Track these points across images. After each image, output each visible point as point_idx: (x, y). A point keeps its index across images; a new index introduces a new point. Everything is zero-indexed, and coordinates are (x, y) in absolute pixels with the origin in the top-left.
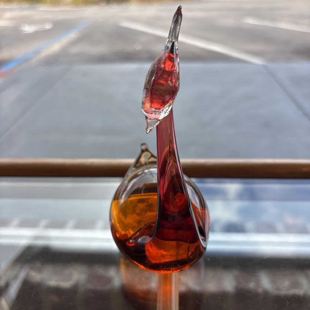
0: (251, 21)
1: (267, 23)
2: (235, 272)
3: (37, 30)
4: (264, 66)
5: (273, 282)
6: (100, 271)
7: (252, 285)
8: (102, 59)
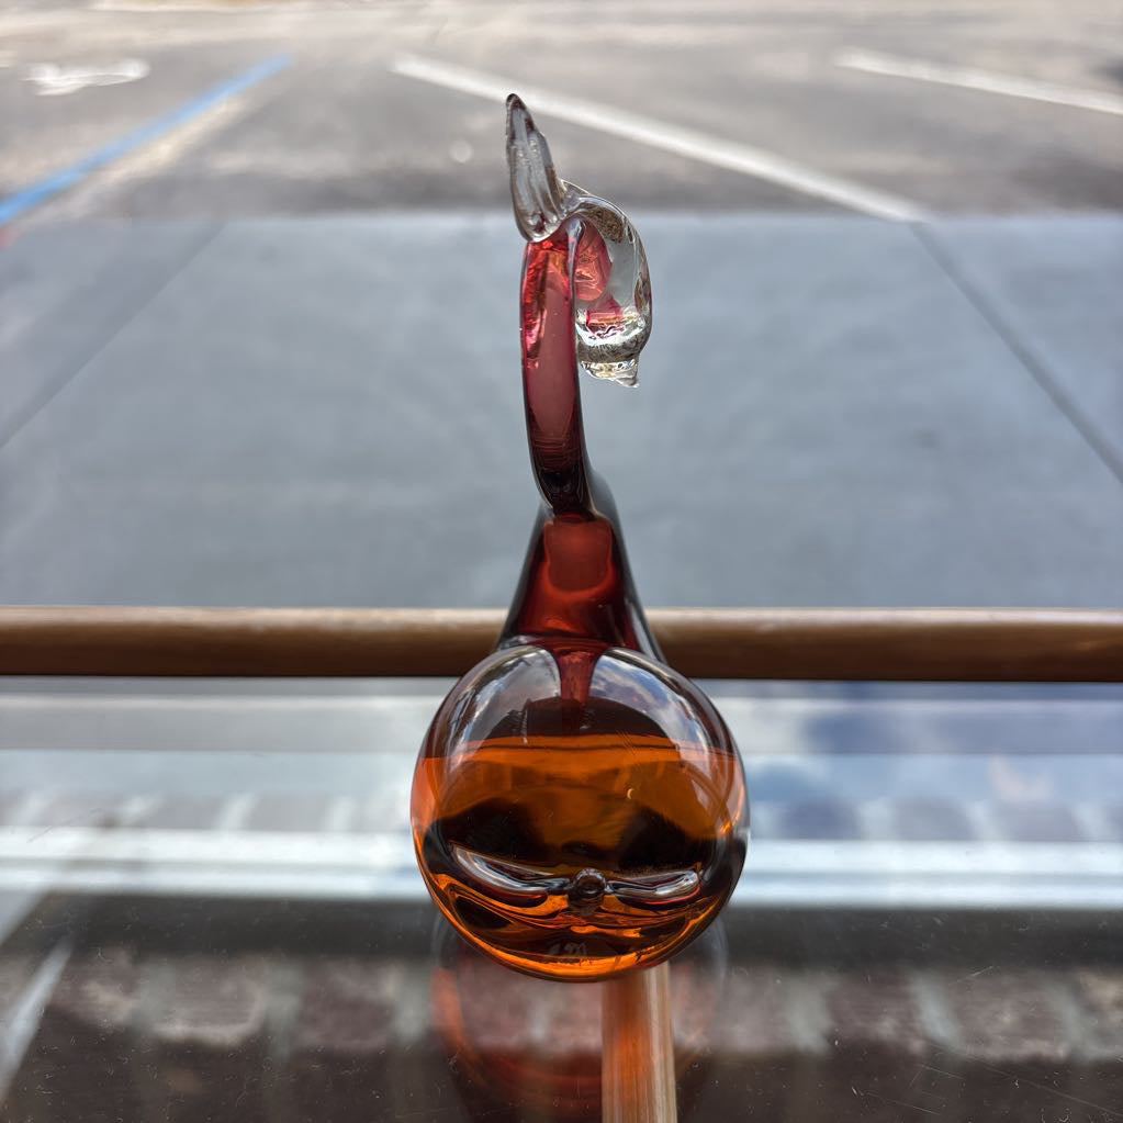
0: (866, 63)
1: (923, 72)
2: (828, 982)
3: (89, 82)
4: (915, 227)
5: (961, 1014)
6: (348, 980)
7: (886, 1028)
8: (333, 197)
